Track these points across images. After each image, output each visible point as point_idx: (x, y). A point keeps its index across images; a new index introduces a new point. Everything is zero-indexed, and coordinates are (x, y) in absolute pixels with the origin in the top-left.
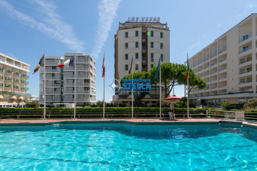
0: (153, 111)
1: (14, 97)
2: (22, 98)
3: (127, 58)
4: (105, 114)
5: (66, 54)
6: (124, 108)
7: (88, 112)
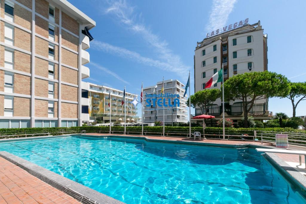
0: (184, 131)
1: (128, 119)
2: (133, 119)
3: (204, 77)
4: (144, 131)
5: (158, 83)
6: (159, 127)
7: (137, 130)
